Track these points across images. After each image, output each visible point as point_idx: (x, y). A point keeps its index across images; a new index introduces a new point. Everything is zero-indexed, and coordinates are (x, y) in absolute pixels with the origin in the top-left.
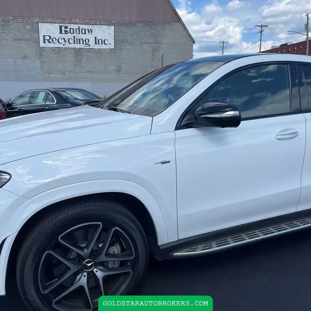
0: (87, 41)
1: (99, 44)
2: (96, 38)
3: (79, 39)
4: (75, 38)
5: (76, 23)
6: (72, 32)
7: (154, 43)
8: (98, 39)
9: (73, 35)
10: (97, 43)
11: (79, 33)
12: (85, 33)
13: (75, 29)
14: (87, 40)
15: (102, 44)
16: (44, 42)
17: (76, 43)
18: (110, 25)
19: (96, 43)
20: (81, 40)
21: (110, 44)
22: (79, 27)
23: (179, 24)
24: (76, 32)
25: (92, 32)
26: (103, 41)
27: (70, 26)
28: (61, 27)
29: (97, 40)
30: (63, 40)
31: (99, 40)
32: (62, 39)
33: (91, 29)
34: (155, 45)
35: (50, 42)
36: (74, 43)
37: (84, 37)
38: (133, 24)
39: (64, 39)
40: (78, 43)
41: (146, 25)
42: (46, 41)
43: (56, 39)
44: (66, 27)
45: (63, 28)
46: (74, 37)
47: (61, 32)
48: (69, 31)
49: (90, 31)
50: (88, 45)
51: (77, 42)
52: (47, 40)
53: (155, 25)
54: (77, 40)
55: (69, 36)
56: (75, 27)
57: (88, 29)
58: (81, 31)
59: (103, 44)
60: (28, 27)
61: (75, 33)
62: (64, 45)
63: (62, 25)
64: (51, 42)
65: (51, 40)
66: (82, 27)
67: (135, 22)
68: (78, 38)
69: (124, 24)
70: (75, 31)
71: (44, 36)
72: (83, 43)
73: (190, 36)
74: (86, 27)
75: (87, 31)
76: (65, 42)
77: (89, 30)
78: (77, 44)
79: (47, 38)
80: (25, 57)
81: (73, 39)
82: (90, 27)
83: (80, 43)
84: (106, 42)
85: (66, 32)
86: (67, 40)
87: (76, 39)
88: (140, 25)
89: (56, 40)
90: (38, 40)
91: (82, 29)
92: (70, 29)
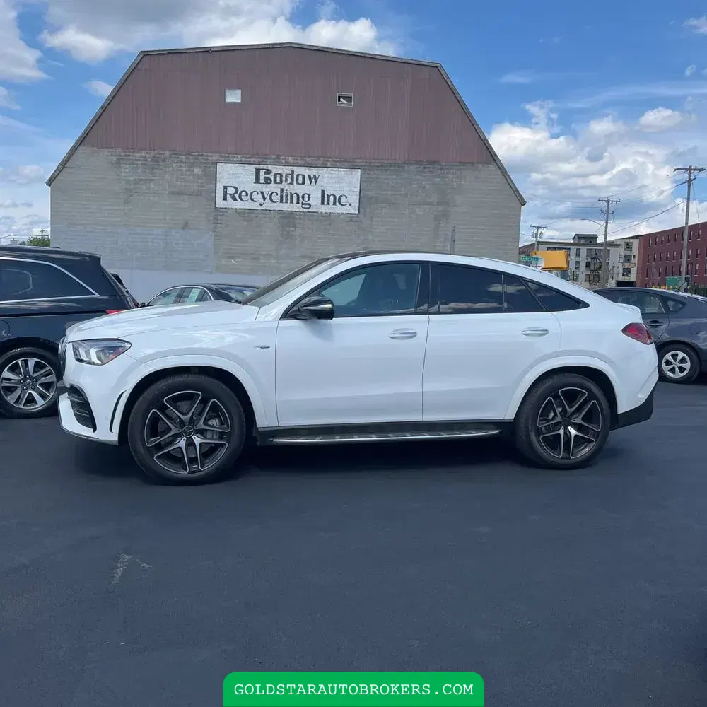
0: (306, 199)
1: (328, 204)
2: (323, 192)
3: (291, 193)
4: (285, 191)
5: (287, 164)
6: (278, 181)
7: (439, 203)
8: (328, 195)
9: (281, 186)
10: (325, 203)
11: (292, 183)
12: (303, 183)
13: (284, 176)
14: (306, 196)
15: (334, 204)
16: (225, 199)
17: (284, 201)
18: (353, 167)
19: (323, 203)
20: (295, 196)
21: (350, 205)
22: (293, 172)
23: (492, 167)
24: (286, 180)
25: (316, 181)
26: (337, 197)
27: (275, 170)
28: (258, 171)
29: (326, 196)
30: (260, 196)
31: (328, 197)
32: (258, 194)
33: (315, 176)
34: (440, 208)
35: (235, 199)
36: (281, 201)
37: (300, 190)
38: (399, 167)
39: (262, 193)
40: (289, 201)
41: (425, 168)
42: (228, 195)
43: (247, 193)
44: (268, 172)
45: (262, 172)
46: (282, 190)
47: (257, 180)
48: (272, 178)
49: (313, 179)
50: (308, 206)
51: (287, 200)
52: (230, 195)
53: (441, 169)
54: (287, 195)
55: (273, 187)
56: (285, 170)
57: (309, 176)
58: (295, 180)
59: (337, 203)
60: (197, 171)
61: (284, 182)
62: (261, 205)
63: (261, 167)
64: (238, 199)
65: (237, 196)
66: (298, 170)
67: (403, 163)
68: (289, 192)
69: (381, 166)
70: (284, 179)
71: (225, 188)
72: (298, 203)
73: (516, 192)
74: (305, 171)
75: (307, 178)
76: (264, 199)
77: (312, 177)
78: (286, 202)
79: (231, 191)
80: (186, 226)
81: (279, 194)
82: (314, 171)
83: (292, 202)
84: (343, 200)
85: (267, 180)
86: (268, 197)
87: (284, 195)
88: (412, 167)
89: (247, 195)
90: (214, 195)
91: (298, 175)
92: (275, 176)
